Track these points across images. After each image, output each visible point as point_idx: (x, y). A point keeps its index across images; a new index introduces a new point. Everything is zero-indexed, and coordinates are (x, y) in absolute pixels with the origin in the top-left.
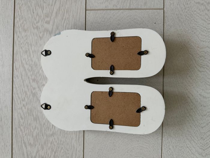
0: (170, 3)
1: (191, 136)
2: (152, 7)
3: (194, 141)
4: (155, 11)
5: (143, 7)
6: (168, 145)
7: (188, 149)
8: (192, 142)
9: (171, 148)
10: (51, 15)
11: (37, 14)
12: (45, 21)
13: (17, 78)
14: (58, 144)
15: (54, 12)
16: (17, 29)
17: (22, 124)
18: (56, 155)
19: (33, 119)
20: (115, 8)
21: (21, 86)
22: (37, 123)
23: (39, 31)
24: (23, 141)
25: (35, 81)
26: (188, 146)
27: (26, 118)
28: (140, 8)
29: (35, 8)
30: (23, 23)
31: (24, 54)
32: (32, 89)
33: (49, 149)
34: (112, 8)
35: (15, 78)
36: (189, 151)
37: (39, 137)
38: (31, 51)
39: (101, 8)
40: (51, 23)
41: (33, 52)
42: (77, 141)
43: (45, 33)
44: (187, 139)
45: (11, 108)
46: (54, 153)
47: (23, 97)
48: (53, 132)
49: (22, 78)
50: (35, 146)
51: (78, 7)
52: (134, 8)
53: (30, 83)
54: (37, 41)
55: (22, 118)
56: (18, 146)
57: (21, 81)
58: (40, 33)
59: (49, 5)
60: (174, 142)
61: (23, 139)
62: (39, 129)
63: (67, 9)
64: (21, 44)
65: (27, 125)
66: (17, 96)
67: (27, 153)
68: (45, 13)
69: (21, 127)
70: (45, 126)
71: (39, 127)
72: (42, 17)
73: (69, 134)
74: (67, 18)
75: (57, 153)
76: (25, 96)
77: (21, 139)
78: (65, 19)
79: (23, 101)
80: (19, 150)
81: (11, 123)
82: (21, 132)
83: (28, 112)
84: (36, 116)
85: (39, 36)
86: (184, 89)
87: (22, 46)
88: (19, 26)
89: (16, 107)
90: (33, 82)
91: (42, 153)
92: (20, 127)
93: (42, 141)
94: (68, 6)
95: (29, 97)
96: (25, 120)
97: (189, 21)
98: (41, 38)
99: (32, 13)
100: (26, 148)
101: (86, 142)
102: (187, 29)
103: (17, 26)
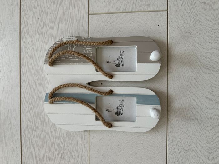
0: (174, 4)
1: (196, 139)
2: (155, 9)
3: (200, 144)
4: (158, 12)
5: (146, 10)
6: (173, 148)
7: (193, 152)
8: (198, 145)
9: (176, 151)
10: (55, 20)
11: (42, 20)
12: (49, 27)
13: (24, 83)
14: (65, 146)
15: (57, 18)
16: (23, 36)
17: (30, 126)
18: (63, 156)
19: (40, 122)
20: (117, 11)
21: (28, 90)
22: (44, 126)
23: (44, 37)
24: (32, 142)
25: (42, 86)
26: (194, 149)
27: (34, 121)
28: (143, 10)
29: (40, 14)
30: (28, 29)
31: (30, 59)
32: (39, 94)
33: (56, 150)
34: (114, 11)
35: (22, 83)
36: (195, 154)
37: (46, 139)
38: (37, 56)
39: (104, 12)
40: (55, 28)
41: (38, 57)
42: (83, 144)
43: (50, 39)
44: (193, 142)
45: (19, 112)
46: (60, 154)
47: (30, 101)
48: (59, 134)
49: (29, 82)
50: (43, 147)
51: (81, 11)
52: (137, 10)
53: (36, 87)
54: (42, 47)
55: (30, 121)
56: (27, 147)
57: (29, 86)
58: (45, 38)
59: (53, 10)
60: (179, 145)
61: (31, 141)
62: (46, 132)
63: (70, 15)
64: (27, 49)
65: (35, 128)
66: (25, 100)
67: (35, 154)
68: (50, 19)
69: (30, 130)
70: (51, 129)
71: (46, 129)
72: (47, 23)
73: (75, 137)
74: (71, 23)
75: (63, 155)
76: (32, 100)
77: (30, 141)
78: (69, 24)
79: (30, 104)
80: (28, 152)
81: (20, 126)
82: (29, 134)
83: (35, 115)
84: (43, 120)
85: (44, 41)
86: (189, 91)
87: (28, 51)
88: (25, 33)
89: (24, 110)
90: (39, 86)
91: (49, 155)
92: (28, 130)
93: (49, 143)
94: (72, 11)
95: (36, 100)
96: (32, 123)
97: (194, 22)
98: (46, 43)
99: (37, 19)
100: (35, 150)
101: (91, 144)
102: (192, 31)
103: (23, 32)
